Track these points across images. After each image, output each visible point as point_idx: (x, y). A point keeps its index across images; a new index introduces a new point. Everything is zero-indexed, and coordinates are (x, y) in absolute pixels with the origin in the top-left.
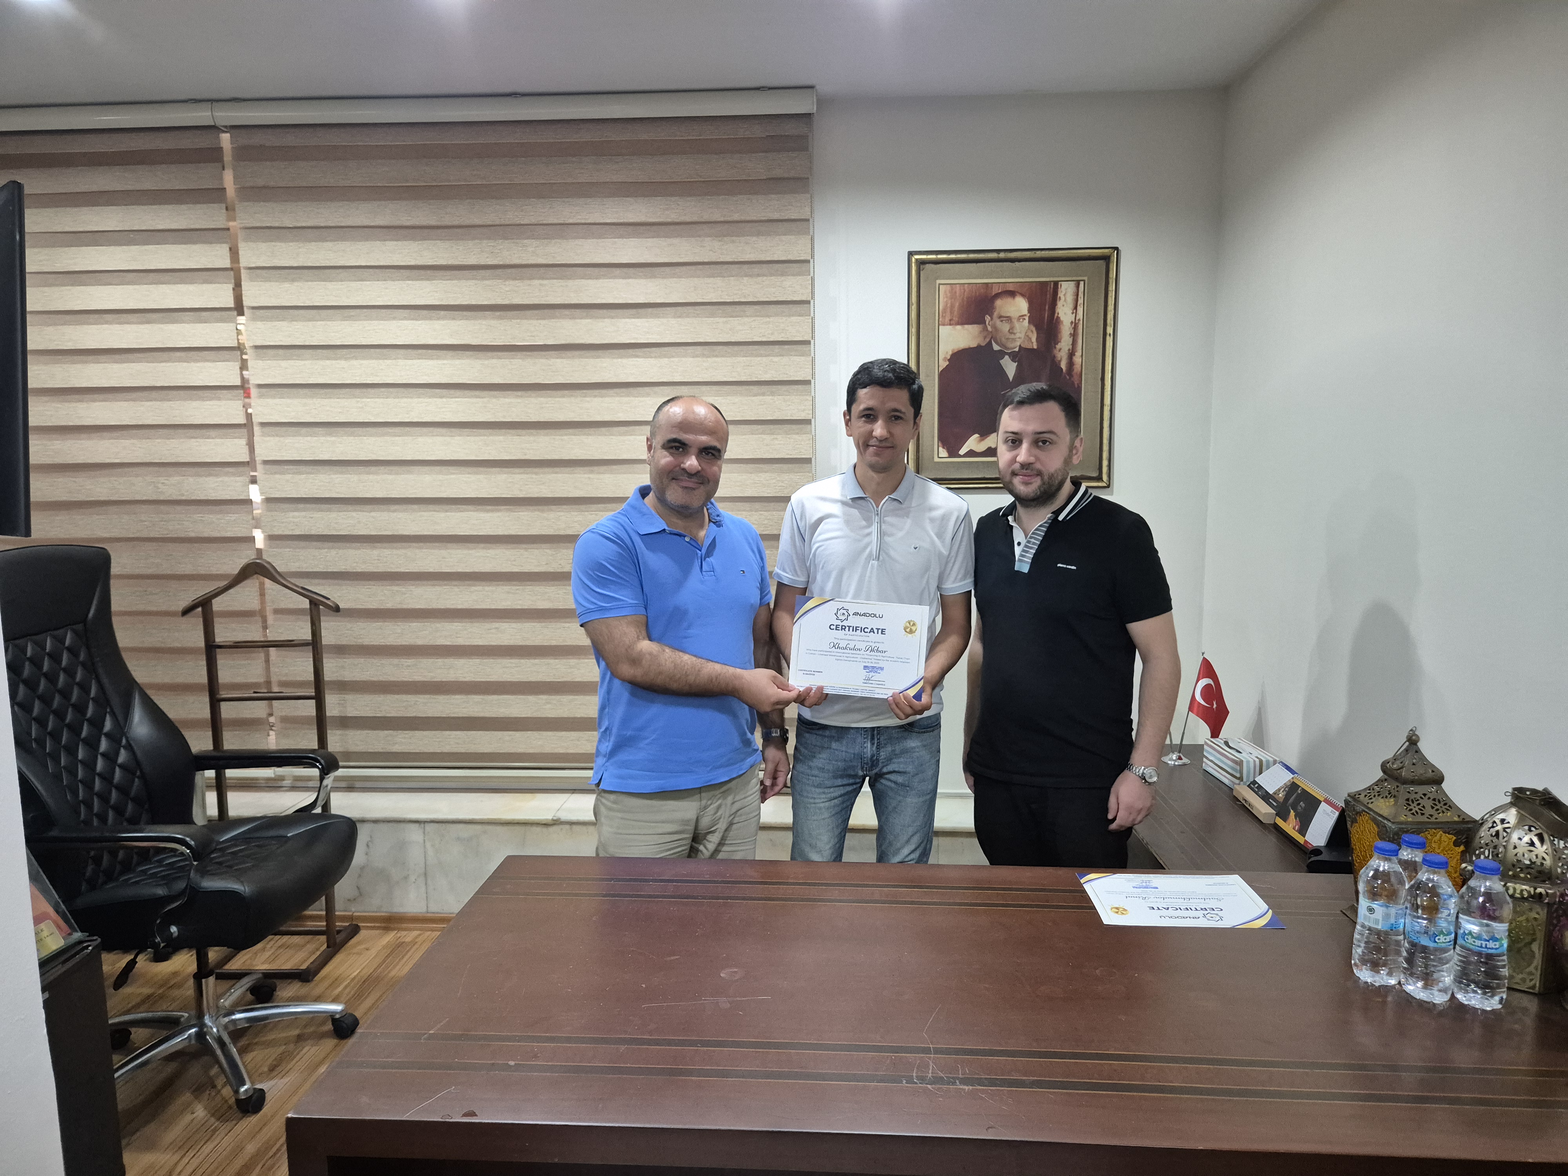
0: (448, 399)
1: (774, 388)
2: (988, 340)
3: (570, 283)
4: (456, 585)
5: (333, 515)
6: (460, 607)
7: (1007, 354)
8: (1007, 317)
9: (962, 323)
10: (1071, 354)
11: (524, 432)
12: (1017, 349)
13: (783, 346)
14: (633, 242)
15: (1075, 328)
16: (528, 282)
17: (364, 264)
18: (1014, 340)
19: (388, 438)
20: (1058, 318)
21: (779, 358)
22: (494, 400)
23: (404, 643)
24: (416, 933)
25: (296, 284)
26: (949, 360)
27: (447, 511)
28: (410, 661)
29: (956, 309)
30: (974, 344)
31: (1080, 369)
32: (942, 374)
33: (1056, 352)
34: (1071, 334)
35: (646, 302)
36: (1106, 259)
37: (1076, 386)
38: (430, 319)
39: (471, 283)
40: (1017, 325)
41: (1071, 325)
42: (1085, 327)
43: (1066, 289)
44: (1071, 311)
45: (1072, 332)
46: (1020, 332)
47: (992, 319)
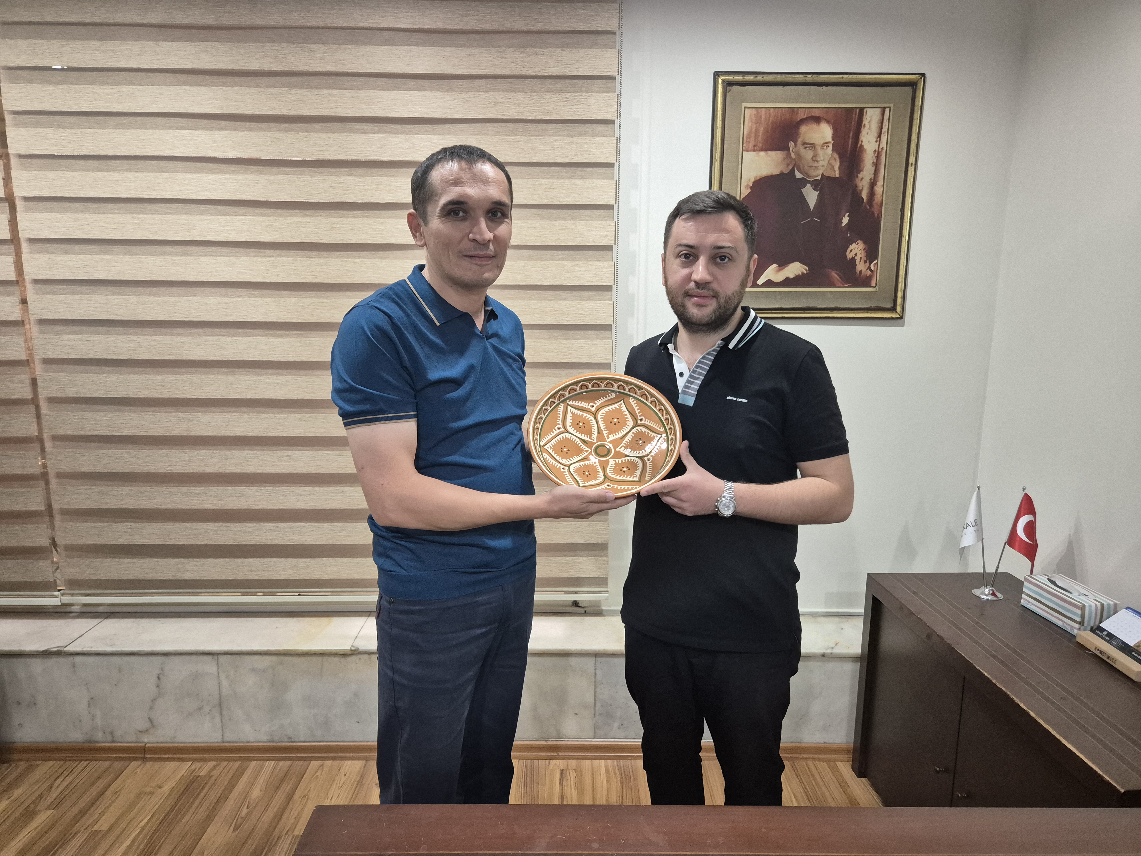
0: (232, 217)
1: (576, 212)
2: (790, 167)
3: (362, 93)
4: (245, 413)
5: (112, 338)
6: (250, 434)
7: (810, 182)
8: (811, 144)
9: (766, 148)
10: (873, 184)
11: (314, 253)
12: (819, 178)
13: (585, 169)
14: (429, 51)
15: (878, 157)
16: (316, 92)
17: (135, 66)
18: (817, 168)
19: (168, 258)
20: (862, 146)
21: (582, 181)
22: (281, 219)
23: (192, 471)
24: (212, 764)
25: (61, 87)
26: (751, 188)
27: (233, 336)
28: (199, 490)
29: (760, 134)
30: (776, 172)
31: (880, 199)
33: (858, 181)
34: (873, 163)
37: (876, 215)
38: (211, 129)
39: (255, 90)
40: (820, 152)
41: (874, 153)
42: (888, 156)
43: (871, 117)
44: (875, 140)
45: (875, 161)
46: (823, 160)
47: (796, 145)
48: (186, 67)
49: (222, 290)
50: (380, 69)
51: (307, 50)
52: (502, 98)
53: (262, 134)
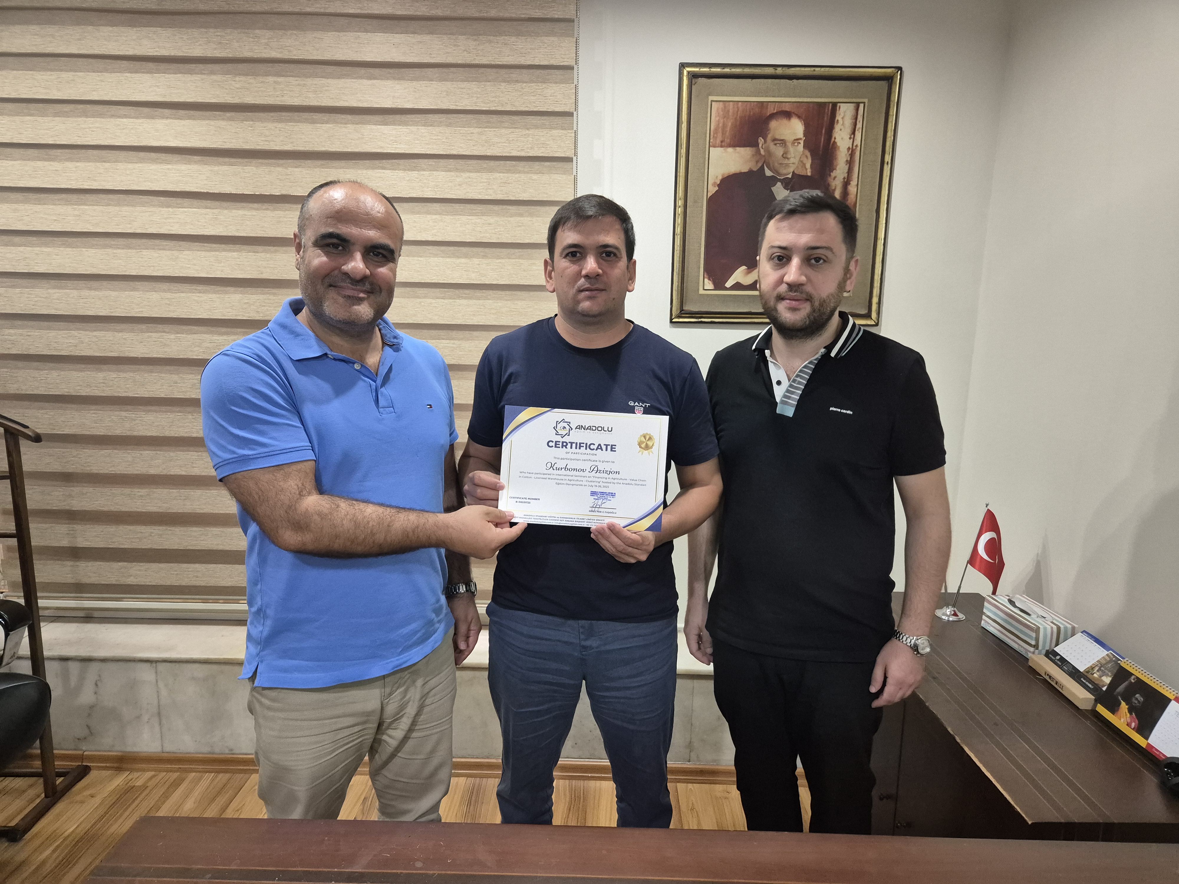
0: (175, 209)
1: (533, 209)
2: (760, 165)
3: (309, 81)
4: (189, 413)
5: (52, 334)
7: (780, 180)
8: (782, 140)
9: (735, 144)
10: (846, 183)
11: (260, 248)
12: (790, 176)
13: (543, 163)
14: (379, 37)
15: (852, 155)
16: (261, 79)
17: (76, 51)
18: (787, 165)
19: (110, 251)
20: (835, 143)
21: (539, 176)
22: (226, 211)
24: (148, 774)
26: (718, 185)
28: (143, 491)
29: (728, 129)
30: (745, 169)
31: (854, 200)
32: (711, 201)
33: (830, 180)
34: (847, 161)
35: (394, 106)
36: (889, 79)
38: (153, 117)
39: (197, 77)
40: (791, 149)
41: (848, 151)
42: (862, 154)
43: (845, 112)
44: (849, 137)
45: (849, 159)
46: (794, 157)
47: (765, 142)
48: (127, 53)
49: (165, 286)
50: (327, 56)
51: (252, 35)
52: (454, 88)
53: (205, 122)
